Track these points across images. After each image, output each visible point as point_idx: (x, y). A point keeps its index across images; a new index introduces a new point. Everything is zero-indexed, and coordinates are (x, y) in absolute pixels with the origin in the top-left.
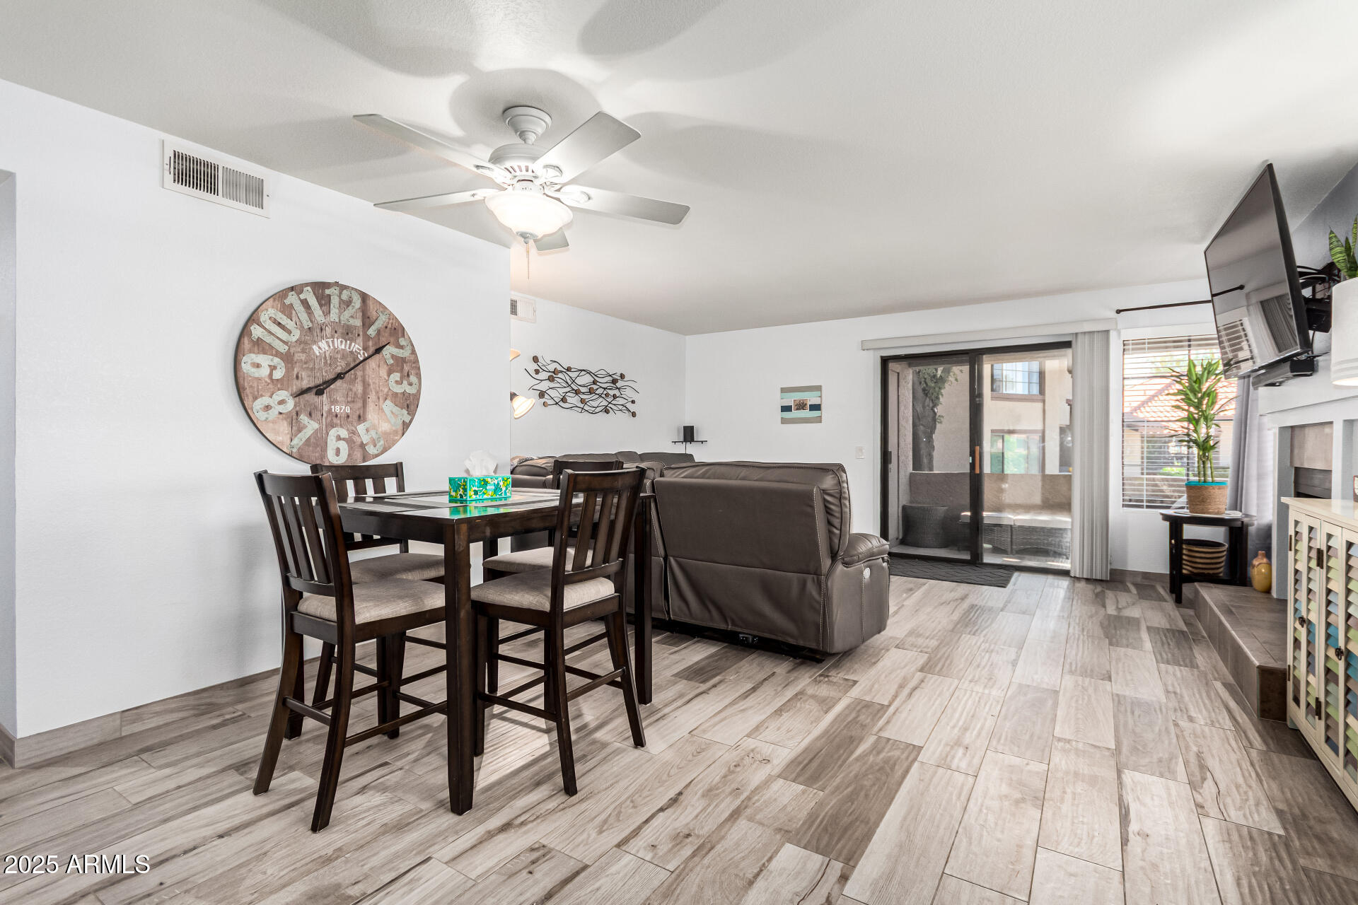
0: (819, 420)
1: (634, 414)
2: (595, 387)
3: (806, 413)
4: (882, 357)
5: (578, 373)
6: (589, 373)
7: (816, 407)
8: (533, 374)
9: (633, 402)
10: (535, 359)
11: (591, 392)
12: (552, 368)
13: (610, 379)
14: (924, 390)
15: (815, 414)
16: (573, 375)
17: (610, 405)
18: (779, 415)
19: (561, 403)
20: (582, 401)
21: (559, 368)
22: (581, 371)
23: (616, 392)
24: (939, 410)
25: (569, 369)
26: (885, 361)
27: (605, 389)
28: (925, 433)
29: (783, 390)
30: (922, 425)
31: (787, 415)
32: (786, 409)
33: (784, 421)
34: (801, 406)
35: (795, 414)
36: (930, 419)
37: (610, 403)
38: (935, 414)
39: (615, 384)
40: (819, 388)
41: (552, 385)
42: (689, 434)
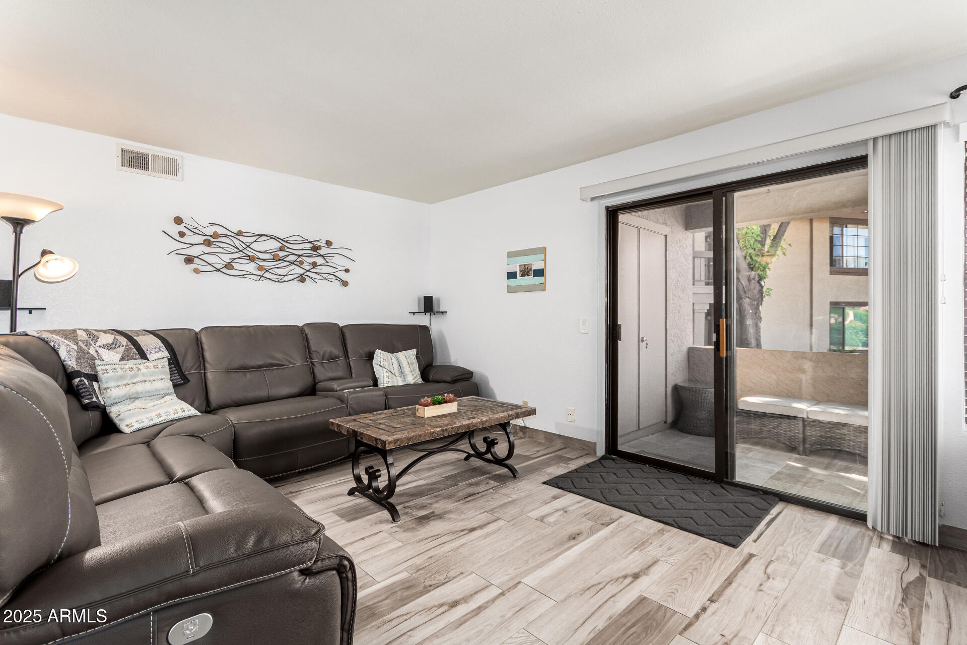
0: (542, 287)
1: (345, 283)
2: (281, 254)
3: (530, 280)
4: (607, 208)
5: (255, 238)
6: (276, 238)
7: (539, 273)
8: (177, 237)
9: (347, 271)
10: (178, 221)
11: (276, 258)
12: (210, 231)
13: (311, 245)
14: (749, 264)
15: (540, 280)
16: (248, 240)
17: (308, 273)
18: (506, 282)
19: (224, 270)
20: (260, 268)
21: (221, 231)
22: (261, 236)
23: (319, 261)
24: (766, 284)
25: (240, 233)
26: (612, 215)
27: (299, 256)
28: (751, 305)
29: (510, 255)
30: (748, 297)
31: (513, 282)
32: (512, 275)
33: (511, 290)
34: (525, 272)
35: (520, 281)
36: (756, 292)
37: (308, 271)
38: (762, 287)
39: (315, 251)
40: (543, 250)
41: (207, 249)
42: (428, 305)
